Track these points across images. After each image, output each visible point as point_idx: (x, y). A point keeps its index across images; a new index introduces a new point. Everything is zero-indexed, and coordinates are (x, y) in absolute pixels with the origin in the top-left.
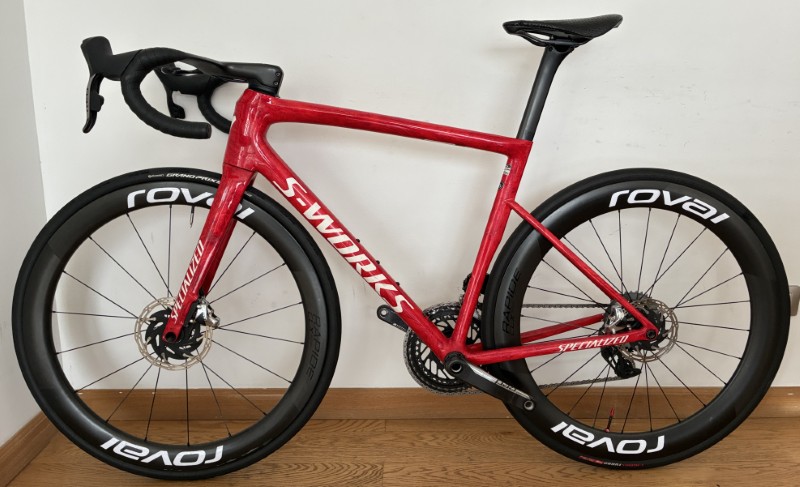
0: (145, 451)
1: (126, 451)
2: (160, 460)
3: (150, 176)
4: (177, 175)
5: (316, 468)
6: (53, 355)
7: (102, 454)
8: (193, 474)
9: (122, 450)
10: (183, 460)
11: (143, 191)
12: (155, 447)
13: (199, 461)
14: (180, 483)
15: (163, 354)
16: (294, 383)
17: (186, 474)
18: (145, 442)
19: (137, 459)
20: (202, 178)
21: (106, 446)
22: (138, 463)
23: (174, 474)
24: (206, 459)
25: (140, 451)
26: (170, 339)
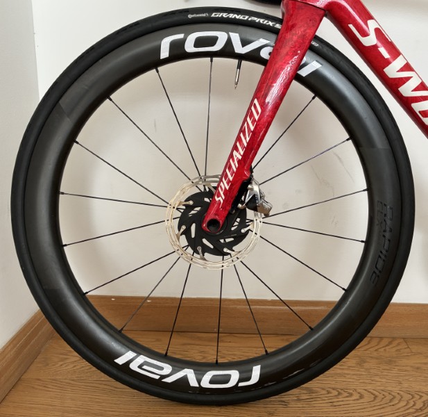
0: (167, 369)
1: (145, 367)
2: (184, 380)
3: (190, 16)
4: (225, 15)
5: (361, 397)
6: (59, 246)
7: (115, 371)
8: (223, 398)
9: (140, 367)
10: (211, 382)
11: (181, 36)
12: (178, 364)
13: (231, 384)
14: (207, 408)
15: (199, 249)
16: (348, 292)
17: (214, 398)
18: (165, 358)
19: (157, 377)
20: (257, 20)
21: (120, 361)
22: (159, 383)
23: (200, 398)
24: (240, 380)
25: (162, 369)
26: (212, 228)
